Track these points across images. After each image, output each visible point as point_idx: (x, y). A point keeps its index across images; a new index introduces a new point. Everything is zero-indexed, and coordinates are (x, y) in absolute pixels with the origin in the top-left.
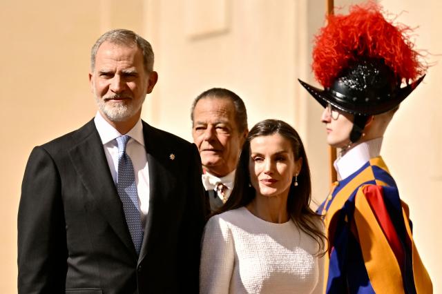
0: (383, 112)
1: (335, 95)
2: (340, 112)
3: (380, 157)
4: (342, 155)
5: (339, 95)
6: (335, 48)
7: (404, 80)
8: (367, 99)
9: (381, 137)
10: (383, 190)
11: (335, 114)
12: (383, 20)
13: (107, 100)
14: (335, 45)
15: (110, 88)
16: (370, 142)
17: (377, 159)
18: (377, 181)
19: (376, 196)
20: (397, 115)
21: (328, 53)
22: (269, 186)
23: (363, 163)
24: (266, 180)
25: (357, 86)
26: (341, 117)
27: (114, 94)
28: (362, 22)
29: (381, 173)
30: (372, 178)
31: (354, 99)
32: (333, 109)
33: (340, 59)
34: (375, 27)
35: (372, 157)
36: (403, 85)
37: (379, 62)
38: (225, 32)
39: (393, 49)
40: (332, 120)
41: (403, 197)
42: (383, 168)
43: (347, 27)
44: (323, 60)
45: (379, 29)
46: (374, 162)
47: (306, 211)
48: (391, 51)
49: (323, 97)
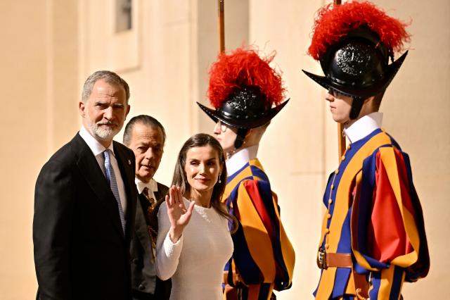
0: (259, 126)
1: (224, 114)
2: (227, 126)
3: (257, 159)
4: (230, 158)
5: (226, 113)
6: (223, 79)
7: (274, 103)
8: (247, 117)
9: (257, 144)
10: (259, 184)
11: (224, 128)
12: (258, 58)
13: (99, 125)
14: (222, 77)
15: (104, 116)
16: (250, 148)
17: (254, 161)
18: (254, 177)
19: (253, 188)
20: (269, 128)
21: (219, 83)
22: (203, 183)
23: (245, 164)
24: (200, 179)
25: (240, 107)
26: (228, 129)
27: (107, 121)
28: (243, 60)
29: (258, 171)
30: (250, 174)
31: (238, 117)
32: (222, 123)
33: (228, 87)
34: (253, 64)
35: (251, 159)
36: (274, 106)
37: (255, 90)
38: (138, 68)
39: (266, 81)
40: (222, 133)
41: (273, 189)
42: (259, 167)
43: (232, 64)
44: (215, 88)
45: (255, 65)
46: (252, 163)
47: (219, 202)
48: (264, 81)
49: (215, 115)
